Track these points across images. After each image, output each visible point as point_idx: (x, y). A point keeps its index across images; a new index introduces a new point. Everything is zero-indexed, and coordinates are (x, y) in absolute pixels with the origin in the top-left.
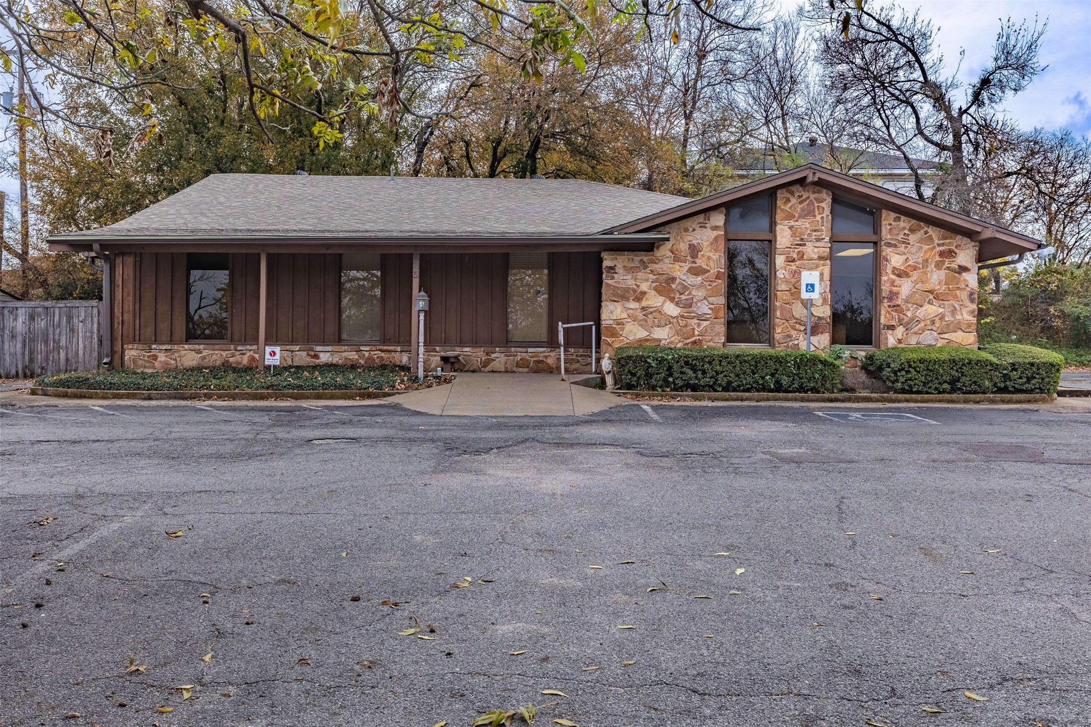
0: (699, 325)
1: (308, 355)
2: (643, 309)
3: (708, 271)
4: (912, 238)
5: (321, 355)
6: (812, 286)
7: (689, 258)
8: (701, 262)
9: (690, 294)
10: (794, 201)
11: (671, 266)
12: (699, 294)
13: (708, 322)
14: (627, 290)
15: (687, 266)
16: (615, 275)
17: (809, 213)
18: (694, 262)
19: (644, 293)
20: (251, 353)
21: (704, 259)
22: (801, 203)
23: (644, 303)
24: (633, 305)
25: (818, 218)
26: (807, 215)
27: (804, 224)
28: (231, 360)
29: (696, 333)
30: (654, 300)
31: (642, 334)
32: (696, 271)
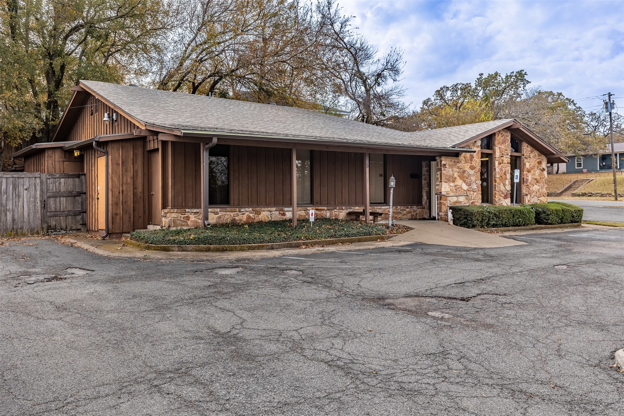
0: (473, 194)
1: (280, 213)
2: (456, 186)
3: (476, 168)
4: (532, 155)
5: (287, 213)
6: (517, 176)
7: (469, 161)
8: (474, 163)
9: (470, 179)
10: (500, 135)
11: (464, 164)
12: (473, 178)
13: (476, 193)
14: (450, 176)
15: (469, 165)
16: (446, 169)
17: (504, 142)
18: (471, 163)
19: (455, 178)
20: (248, 213)
21: (475, 161)
22: (502, 137)
23: (456, 184)
24: (452, 184)
25: (507, 144)
26: (504, 143)
27: (503, 147)
28: (237, 218)
29: (473, 198)
30: (459, 182)
31: (455, 199)
32: (472, 168)
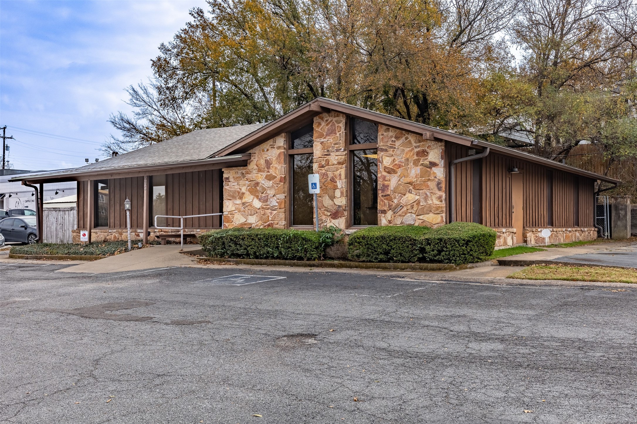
0: (271, 213)
1: (135, 234)
2: (243, 204)
3: (276, 177)
4: (398, 143)
5: (140, 234)
6: (315, 184)
7: (266, 169)
8: (272, 172)
9: (266, 193)
10: (323, 124)
11: (256, 175)
12: (271, 192)
13: (276, 212)
14: (235, 192)
15: (264, 174)
16: (229, 183)
17: (332, 132)
18: (268, 172)
19: (243, 194)
20: (115, 234)
21: (273, 169)
22: (327, 125)
23: (244, 201)
24: (238, 202)
25: (338, 135)
26: (331, 133)
27: (330, 140)
28: (108, 237)
29: (270, 219)
30: (249, 198)
31: (242, 220)
32: (270, 178)
